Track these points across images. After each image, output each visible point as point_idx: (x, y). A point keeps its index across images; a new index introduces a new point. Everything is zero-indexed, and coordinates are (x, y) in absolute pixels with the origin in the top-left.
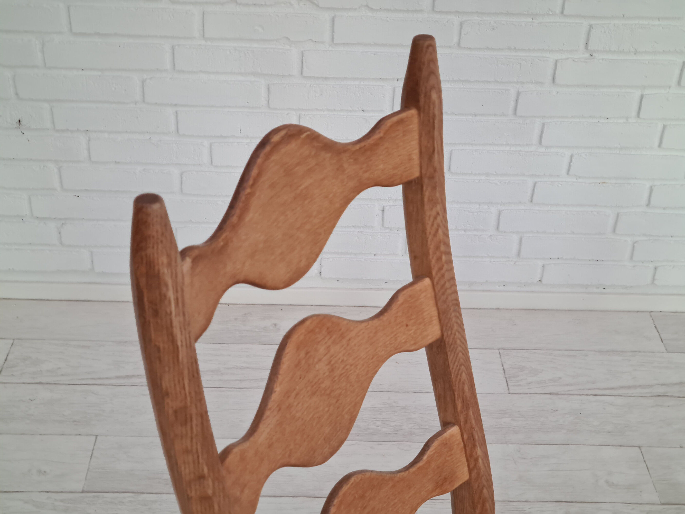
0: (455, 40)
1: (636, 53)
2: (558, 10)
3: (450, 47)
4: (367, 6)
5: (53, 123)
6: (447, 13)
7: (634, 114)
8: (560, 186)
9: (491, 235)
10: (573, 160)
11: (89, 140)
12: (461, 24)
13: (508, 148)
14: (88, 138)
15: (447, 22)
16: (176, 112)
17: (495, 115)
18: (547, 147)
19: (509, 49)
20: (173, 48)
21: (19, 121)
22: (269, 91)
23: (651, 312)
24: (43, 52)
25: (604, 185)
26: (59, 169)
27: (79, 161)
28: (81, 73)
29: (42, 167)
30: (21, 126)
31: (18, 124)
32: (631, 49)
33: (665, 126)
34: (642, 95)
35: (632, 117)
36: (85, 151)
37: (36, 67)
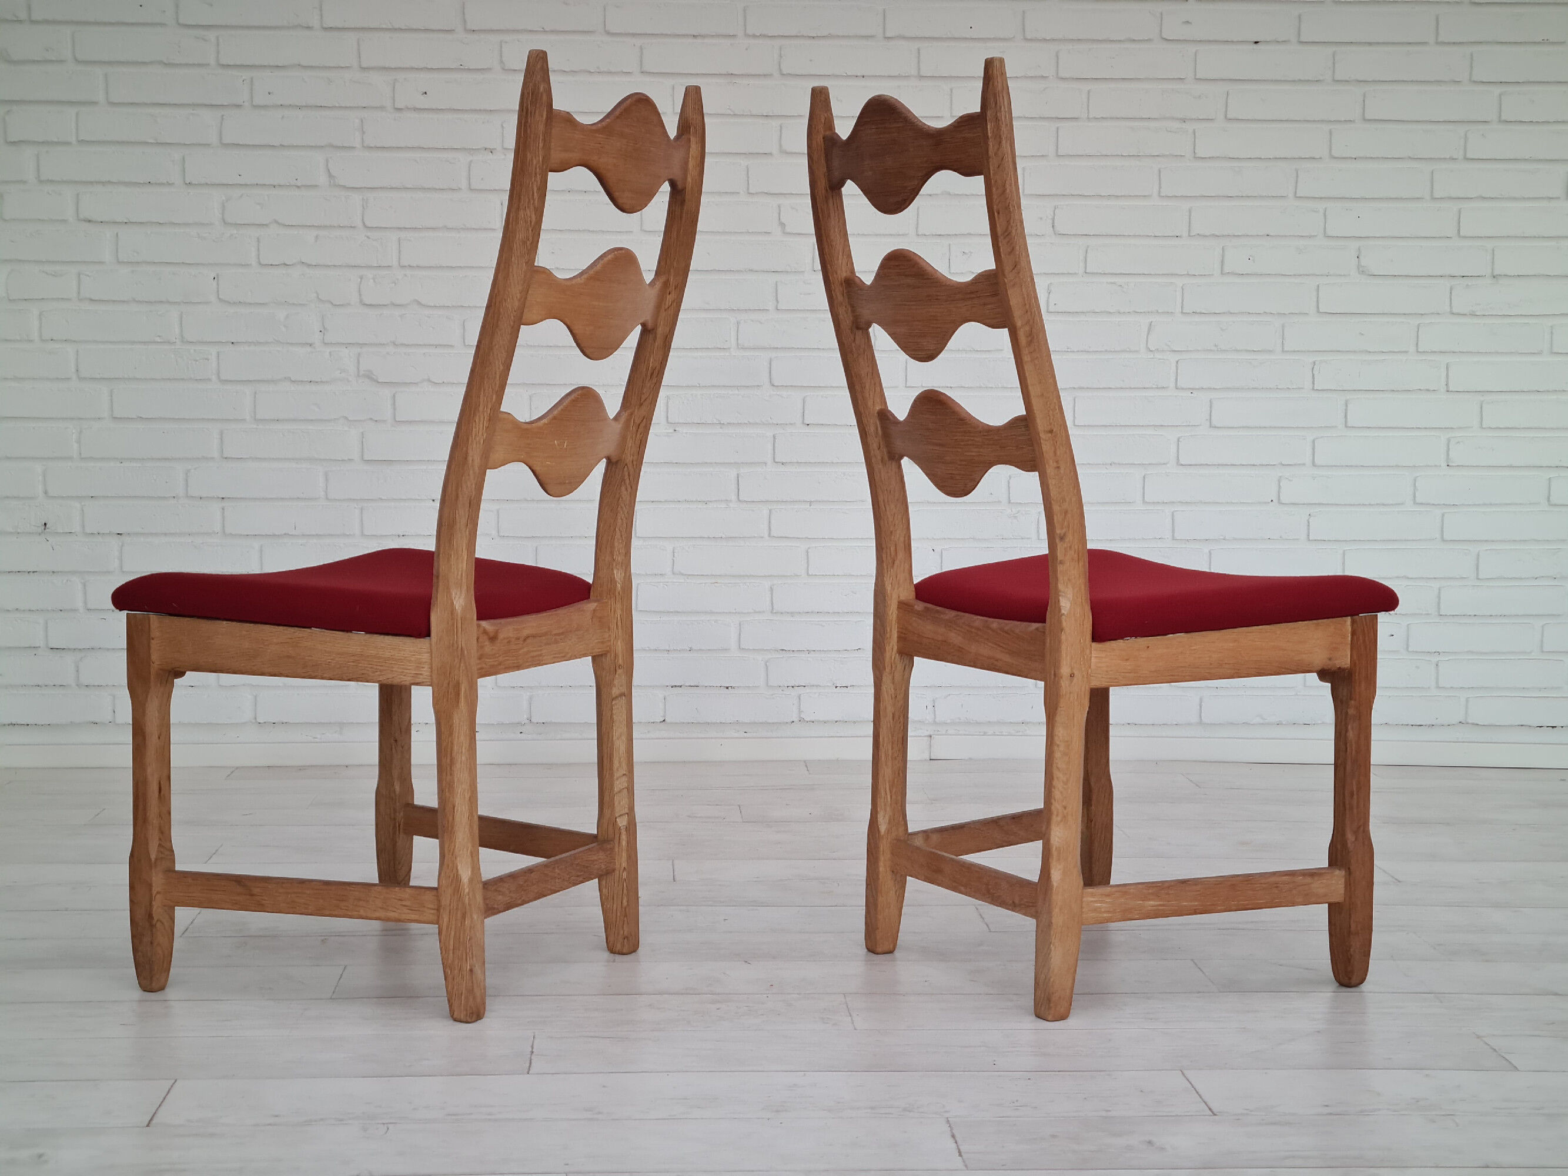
1: (721, 424)
4: (429, 380)
5: (83, 527)
7: (734, 497)
10: (676, 554)
11: (122, 546)
12: (530, 397)
14: (120, 544)
16: (223, 509)
20: (221, 433)
21: (45, 524)
22: (327, 480)
23: (805, 761)
24: (79, 442)
25: (716, 584)
26: (84, 585)
27: (108, 572)
28: (119, 464)
29: (65, 581)
30: (47, 530)
31: (43, 527)
32: (715, 421)
33: (770, 511)
34: (738, 474)
35: (731, 501)
36: (116, 560)
37: (70, 458)
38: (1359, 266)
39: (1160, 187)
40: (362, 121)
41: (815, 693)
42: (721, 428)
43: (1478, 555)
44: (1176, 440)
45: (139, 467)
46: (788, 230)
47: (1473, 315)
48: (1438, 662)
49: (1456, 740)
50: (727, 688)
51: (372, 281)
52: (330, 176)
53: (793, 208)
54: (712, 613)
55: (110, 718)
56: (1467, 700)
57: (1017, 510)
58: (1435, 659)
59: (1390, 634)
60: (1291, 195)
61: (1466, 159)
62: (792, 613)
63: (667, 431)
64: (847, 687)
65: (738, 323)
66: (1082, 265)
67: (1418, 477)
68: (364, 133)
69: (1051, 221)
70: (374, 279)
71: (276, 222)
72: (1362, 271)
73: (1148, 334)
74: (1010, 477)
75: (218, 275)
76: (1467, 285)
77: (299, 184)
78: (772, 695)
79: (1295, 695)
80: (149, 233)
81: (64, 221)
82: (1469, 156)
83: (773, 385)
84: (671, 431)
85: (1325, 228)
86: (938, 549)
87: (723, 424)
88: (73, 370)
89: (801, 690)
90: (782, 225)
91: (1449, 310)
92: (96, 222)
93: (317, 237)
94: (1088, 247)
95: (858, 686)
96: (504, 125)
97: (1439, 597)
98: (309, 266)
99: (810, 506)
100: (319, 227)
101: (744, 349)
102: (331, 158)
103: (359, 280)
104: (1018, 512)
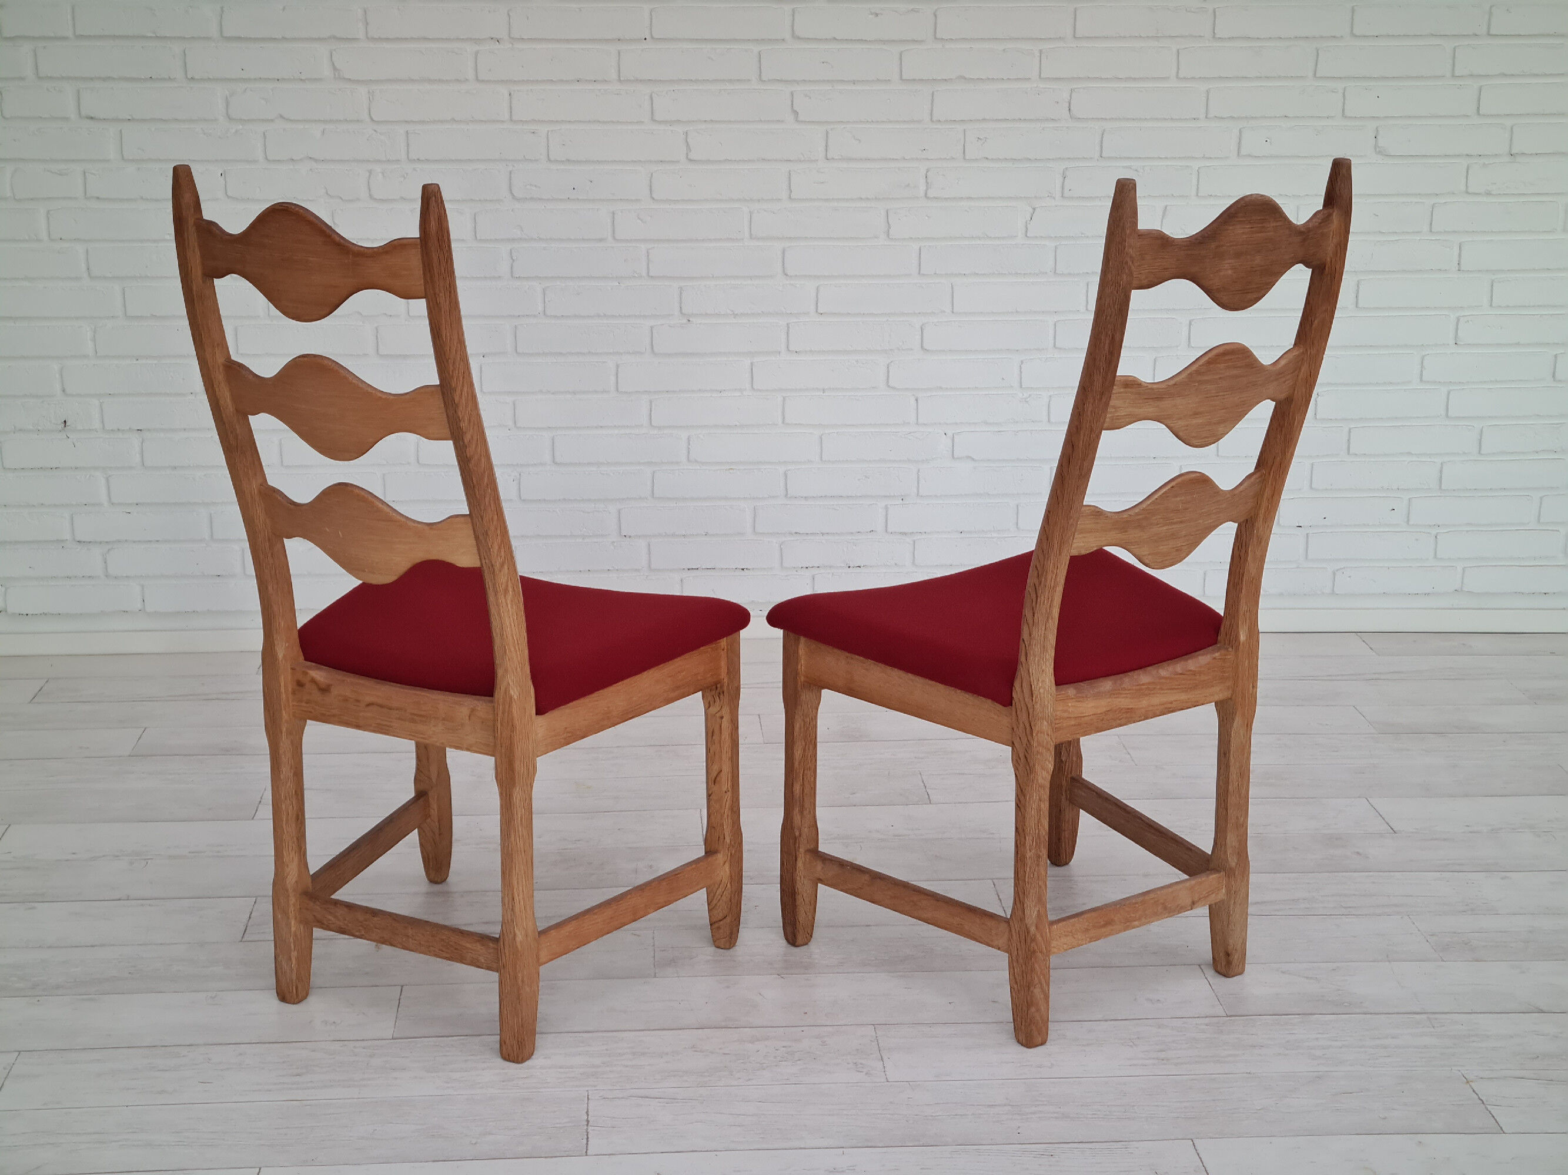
0: (540, 308)
1: (735, 315)
2: (644, 274)
3: (535, 316)
5: (103, 422)
6: (528, 278)
7: (748, 386)
8: (681, 474)
9: (613, 542)
10: (691, 442)
11: (143, 442)
13: (616, 432)
14: (141, 439)
15: (528, 288)
17: (596, 392)
18: (659, 428)
19: (599, 316)
21: (65, 421)
24: (94, 340)
25: (731, 471)
26: (107, 480)
27: (131, 468)
28: (135, 362)
29: (88, 476)
30: (67, 427)
31: (63, 425)
32: (729, 312)
33: (784, 398)
34: (752, 364)
35: (745, 390)
36: (137, 455)
37: (86, 357)
38: (1376, 146)
39: (1178, 68)
40: (365, 11)
41: (829, 573)
42: (735, 318)
43: (1482, 431)
44: (1188, 322)
45: (155, 364)
46: (801, 118)
47: (1488, 194)
48: (1437, 533)
49: (1451, 607)
50: (743, 569)
51: (380, 174)
52: (335, 69)
53: (806, 96)
54: (726, 498)
55: (139, 606)
56: (1464, 569)
57: (1029, 393)
58: (1434, 532)
59: (1391, 508)
60: (1311, 74)
61: (1489, 34)
62: (806, 497)
63: (680, 321)
64: (860, 567)
65: (751, 213)
66: (1098, 148)
67: (1425, 355)
68: (367, 24)
69: (1067, 105)
70: (383, 173)
71: (281, 116)
72: (1379, 151)
73: (1163, 217)
74: (1022, 362)
75: (225, 171)
76: (1484, 164)
77: (303, 78)
78: (787, 576)
79: (1298, 567)
80: (153, 129)
81: (66, 119)
82: (1492, 32)
83: (786, 275)
84: (685, 321)
85: (1343, 110)
86: (950, 434)
87: (737, 314)
88: (83, 266)
89: (815, 571)
90: (796, 113)
91: (1465, 189)
92: (99, 120)
93: (323, 132)
94: (1104, 130)
95: (871, 567)
96: (511, 14)
97: (1441, 471)
98: (316, 161)
99: (823, 393)
100: (325, 122)
101: (758, 239)
102: (335, 50)
103: (368, 174)
104: (1030, 395)
